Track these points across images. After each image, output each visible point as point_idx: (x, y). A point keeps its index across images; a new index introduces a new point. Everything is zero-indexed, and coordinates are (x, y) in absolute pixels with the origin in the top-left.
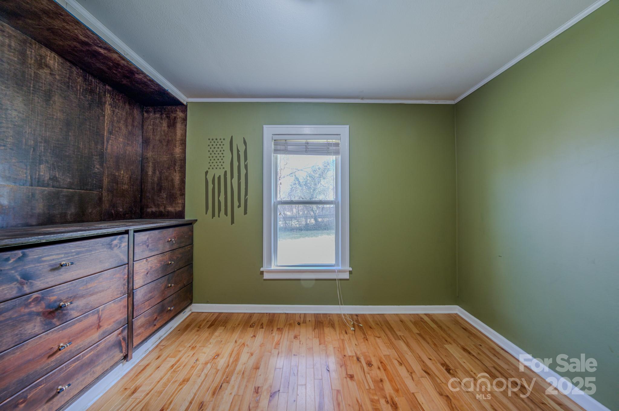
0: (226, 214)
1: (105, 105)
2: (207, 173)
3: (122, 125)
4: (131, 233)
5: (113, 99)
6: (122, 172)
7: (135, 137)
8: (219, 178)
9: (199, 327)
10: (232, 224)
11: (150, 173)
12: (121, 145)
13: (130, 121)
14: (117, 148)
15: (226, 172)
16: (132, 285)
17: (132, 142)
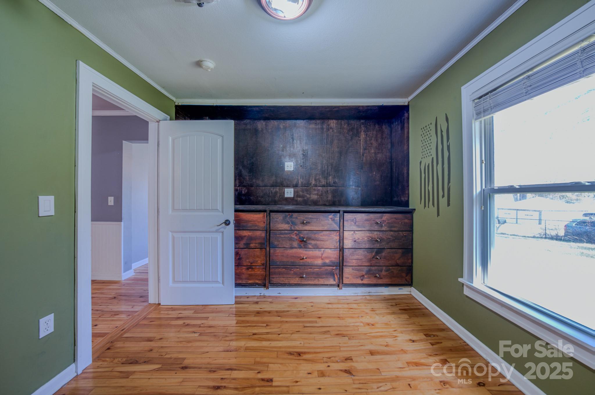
0: (433, 204)
1: (360, 133)
2: (421, 163)
3: (373, 141)
4: (341, 213)
5: (366, 126)
6: (374, 173)
7: (384, 146)
8: (428, 166)
9: (396, 304)
10: (438, 217)
11: (394, 170)
12: (373, 155)
13: (379, 135)
14: (370, 157)
15: (433, 158)
16: (342, 243)
17: (382, 150)
